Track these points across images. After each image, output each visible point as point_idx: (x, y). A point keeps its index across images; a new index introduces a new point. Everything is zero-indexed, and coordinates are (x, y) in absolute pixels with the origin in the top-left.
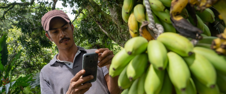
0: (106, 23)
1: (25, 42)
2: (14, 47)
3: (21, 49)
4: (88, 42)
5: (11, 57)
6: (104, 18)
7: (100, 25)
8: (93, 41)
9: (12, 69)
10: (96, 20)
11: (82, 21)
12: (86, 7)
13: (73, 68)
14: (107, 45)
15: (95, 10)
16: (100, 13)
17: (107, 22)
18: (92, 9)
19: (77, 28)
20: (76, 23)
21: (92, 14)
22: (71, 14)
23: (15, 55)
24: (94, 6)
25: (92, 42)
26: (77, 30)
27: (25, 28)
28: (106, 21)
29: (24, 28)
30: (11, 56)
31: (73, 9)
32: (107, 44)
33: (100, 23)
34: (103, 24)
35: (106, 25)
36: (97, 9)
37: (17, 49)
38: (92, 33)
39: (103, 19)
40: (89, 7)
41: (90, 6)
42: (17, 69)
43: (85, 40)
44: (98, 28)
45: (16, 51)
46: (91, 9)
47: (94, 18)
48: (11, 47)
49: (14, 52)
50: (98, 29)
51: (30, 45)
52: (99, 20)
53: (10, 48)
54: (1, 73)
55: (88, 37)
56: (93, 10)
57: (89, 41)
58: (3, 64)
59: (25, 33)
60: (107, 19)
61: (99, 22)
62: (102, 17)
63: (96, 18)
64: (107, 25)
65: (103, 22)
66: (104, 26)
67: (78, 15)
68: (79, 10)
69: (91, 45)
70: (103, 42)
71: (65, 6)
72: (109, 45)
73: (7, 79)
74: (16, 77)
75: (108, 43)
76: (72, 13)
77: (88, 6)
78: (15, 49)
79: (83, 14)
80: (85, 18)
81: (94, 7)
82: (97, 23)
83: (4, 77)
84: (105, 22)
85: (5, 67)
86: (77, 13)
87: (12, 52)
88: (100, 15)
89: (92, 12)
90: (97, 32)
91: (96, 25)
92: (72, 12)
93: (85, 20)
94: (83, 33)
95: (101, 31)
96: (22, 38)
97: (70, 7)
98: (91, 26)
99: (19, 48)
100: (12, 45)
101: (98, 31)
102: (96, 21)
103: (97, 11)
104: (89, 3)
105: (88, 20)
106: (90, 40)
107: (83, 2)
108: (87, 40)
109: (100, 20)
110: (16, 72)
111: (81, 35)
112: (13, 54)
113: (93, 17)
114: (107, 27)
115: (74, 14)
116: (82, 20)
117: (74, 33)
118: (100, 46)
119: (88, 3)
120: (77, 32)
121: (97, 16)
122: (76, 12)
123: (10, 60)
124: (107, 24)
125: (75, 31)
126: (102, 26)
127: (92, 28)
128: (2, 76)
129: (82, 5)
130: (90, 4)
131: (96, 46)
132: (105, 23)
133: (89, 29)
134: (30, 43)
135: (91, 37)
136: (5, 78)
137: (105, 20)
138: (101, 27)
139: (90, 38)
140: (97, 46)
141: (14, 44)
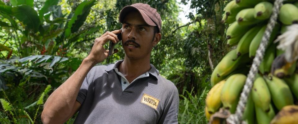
0: (220, 53)
1: (111, 19)
2: (97, 17)
3: (103, 24)
4: (184, 63)
5: (86, 27)
6: (221, 45)
7: (210, 52)
8: (191, 66)
9: (79, 41)
10: (210, 42)
11: (192, 33)
12: (207, 18)
13: (124, 91)
14: (205, 81)
15: (216, 29)
16: (220, 37)
17: (222, 53)
18: (213, 26)
19: (181, 37)
20: (185, 30)
21: (209, 33)
22: (186, 16)
23: (92, 27)
24: (217, 23)
25: (189, 66)
26: (180, 39)
27: (122, 3)
28: (222, 51)
29: (120, 3)
30: (88, 25)
31: (192, 12)
32: (207, 79)
33: (212, 49)
34: (215, 52)
35: (218, 56)
36: (219, 30)
37: (98, 22)
38: (194, 55)
39: (219, 47)
40: (211, 21)
41: (213, 21)
42: (85, 44)
43: (182, 58)
44: (206, 53)
45: (95, 23)
46: (211, 25)
47: (208, 38)
48: (94, 16)
49: (93, 23)
50: (205, 55)
51: (114, 25)
52: (213, 44)
53: (92, 17)
54: (64, 39)
55: (187, 56)
56: (213, 28)
57: (186, 62)
58: (72, 30)
59: (118, 9)
60: (224, 50)
61: (211, 47)
62: (220, 44)
63: (211, 39)
64: (219, 58)
65: (216, 50)
66: (215, 56)
67: (192, 23)
68: (197, 18)
69: (185, 69)
70: (202, 74)
71: (184, 3)
72: (208, 82)
73: (65, 49)
74: (77, 52)
75: (209, 80)
76: (188, 16)
77: (210, 19)
78: (96, 20)
79: (200, 24)
80: (199, 31)
81: (217, 25)
82: (208, 47)
83: (64, 44)
84: (220, 51)
85: (71, 35)
86: (193, 20)
87: (92, 21)
88: (218, 38)
89: (211, 29)
90: (202, 57)
91: (206, 49)
92: (188, 14)
93: (197, 33)
94: (185, 48)
95: (208, 59)
96: (111, 12)
97: (189, 8)
98: (198, 46)
99: (101, 22)
100: (97, 14)
101: (204, 57)
102: (208, 43)
103: (217, 31)
104: (215, 16)
105: (201, 36)
106: (188, 62)
107: (208, 11)
108: (185, 59)
109: (215, 45)
110: (82, 46)
111: (181, 49)
112: (92, 24)
113: (208, 35)
114: (218, 59)
115: (189, 19)
116: (194, 32)
117: (175, 42)
118: (196, 77)
119: (213, 16)
120: (179, 42)
121: (214, 39)
122: (193, 17)
123: (84, 29)
124: (220, 55)
125: (177, 40)
126: (213, 54)
127: (198, 49)
128: (63, 42)
129: (204, 14)
130: (215, 18)
131: (190, 74)
132: (218, 53)
133: (194, 48)
134: (116, 24)
135: (191, 59)
136: (64, 46)
137: (221, 49)
138: (210, 54)
139: (189, 59)
140: (192, 74)
141: (99, 14)
